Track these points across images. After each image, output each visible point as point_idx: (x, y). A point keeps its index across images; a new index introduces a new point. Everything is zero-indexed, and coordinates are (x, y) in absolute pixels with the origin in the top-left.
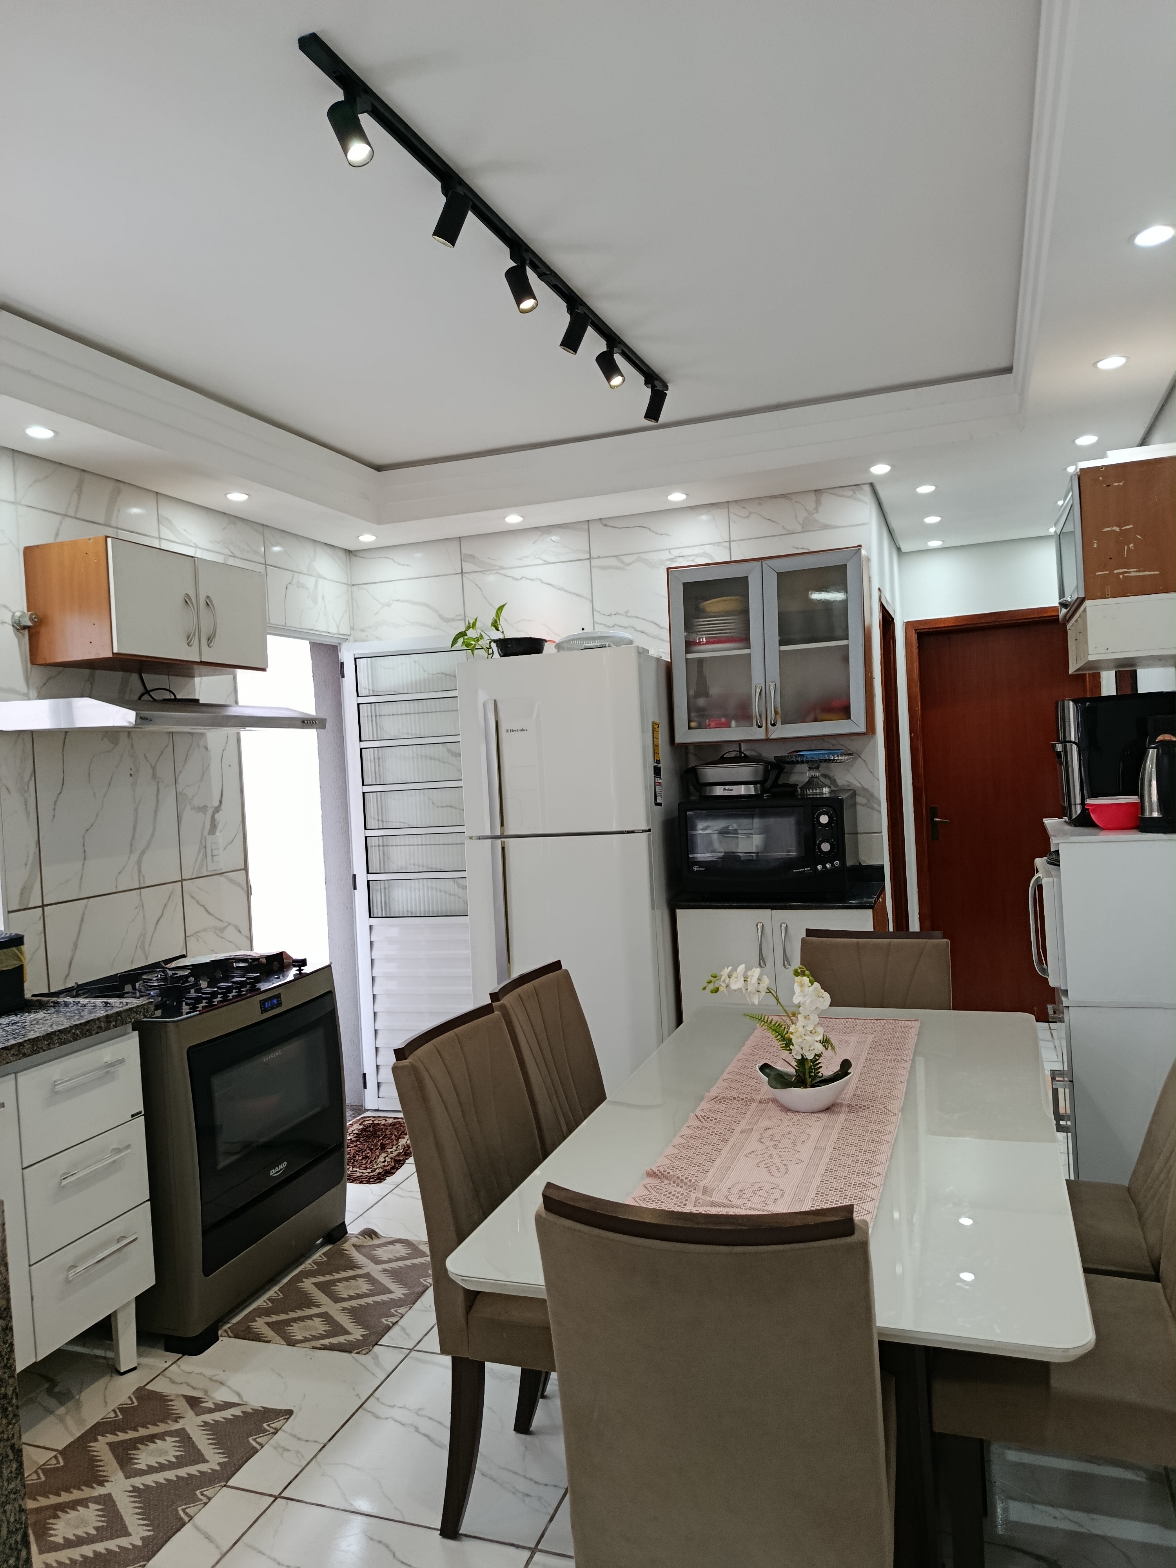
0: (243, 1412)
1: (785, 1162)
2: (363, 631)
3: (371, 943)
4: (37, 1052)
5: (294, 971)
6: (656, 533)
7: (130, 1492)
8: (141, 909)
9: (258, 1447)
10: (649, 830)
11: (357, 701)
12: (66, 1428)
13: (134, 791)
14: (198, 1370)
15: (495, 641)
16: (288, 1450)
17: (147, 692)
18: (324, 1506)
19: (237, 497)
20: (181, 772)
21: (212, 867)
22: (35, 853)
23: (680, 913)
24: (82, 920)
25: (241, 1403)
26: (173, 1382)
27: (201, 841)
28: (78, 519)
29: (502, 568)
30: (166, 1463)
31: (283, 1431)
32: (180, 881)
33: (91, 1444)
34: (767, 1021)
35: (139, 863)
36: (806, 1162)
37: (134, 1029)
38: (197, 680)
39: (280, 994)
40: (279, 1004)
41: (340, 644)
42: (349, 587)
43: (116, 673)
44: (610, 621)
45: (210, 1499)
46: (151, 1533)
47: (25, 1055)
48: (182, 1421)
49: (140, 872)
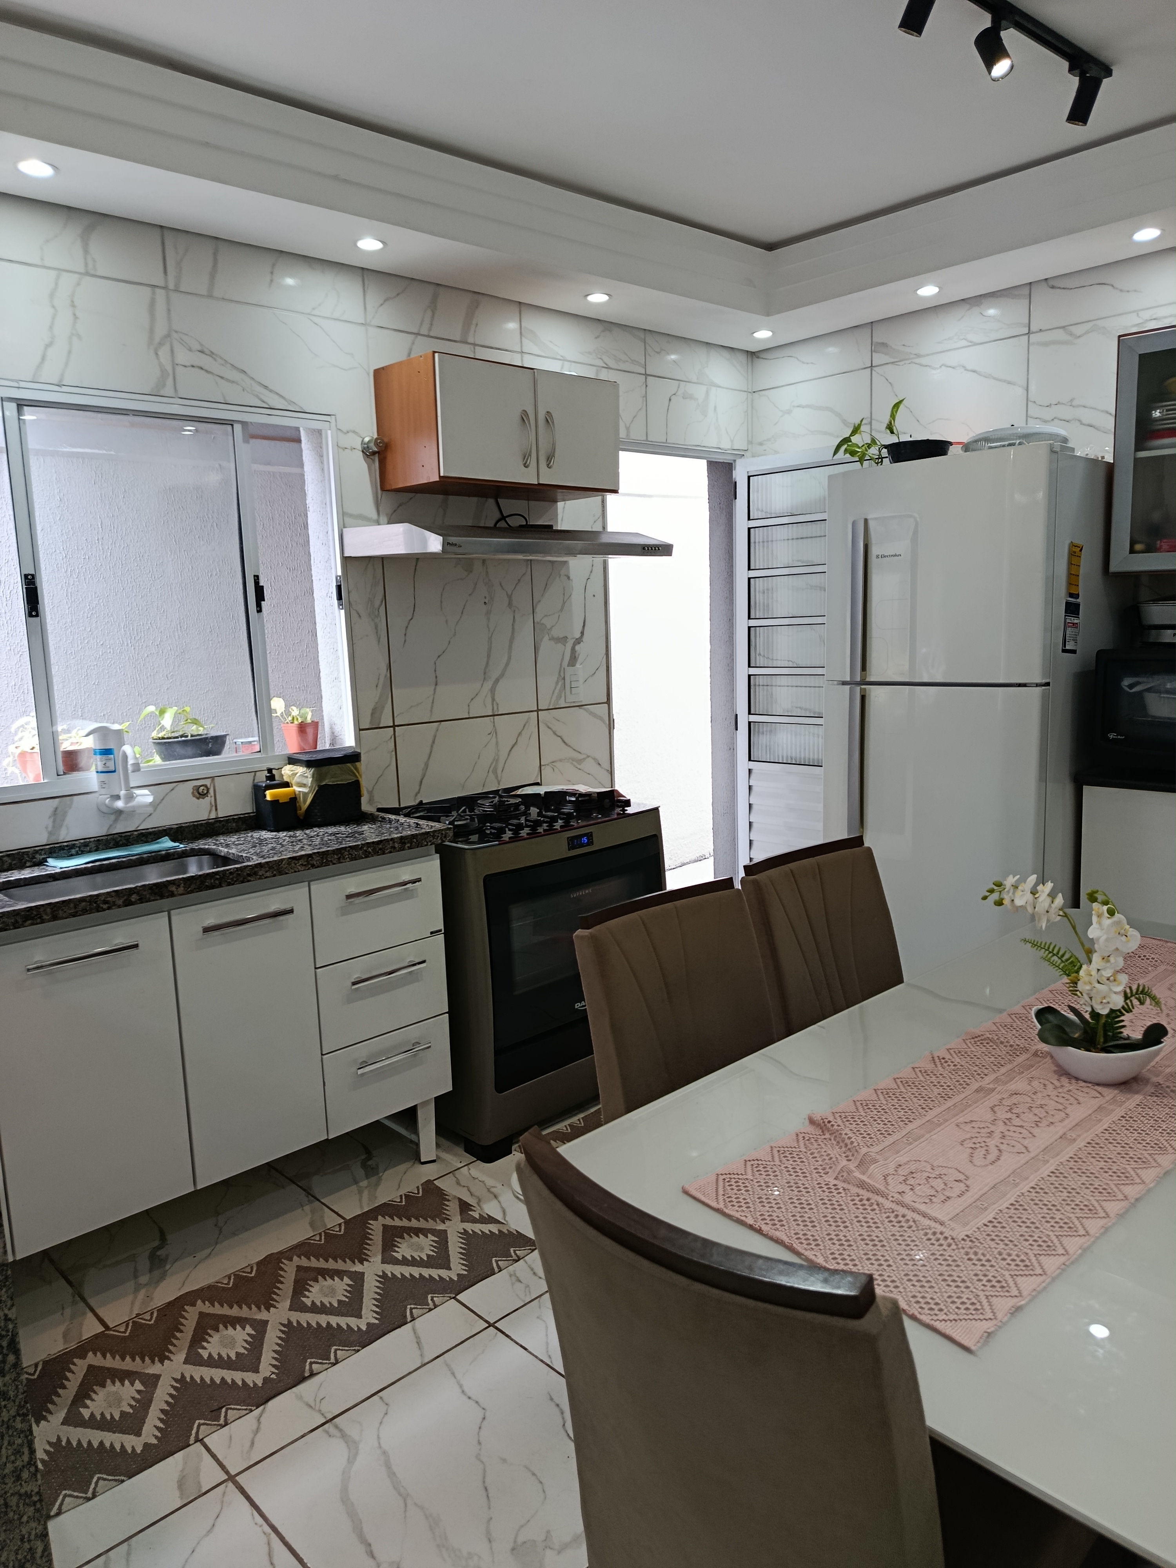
0: (500, 1231)
1: (1002, 1147)
2: (761, 444)
3: (750, 787)
4: (327, 864)
5: (618, 810)
6: (1121, 290)
7: (379, 1276)
8: (494, 734)
9: (496, 1270)
10: (1048, 684)
11: (748, 525)
12: (360, 1200)
13: (488, 619)
14: (482, 1177)
15: (886, 447)
16: (520, 1281)
17: (503, 518)
18: (526, 1349)
19: (598, 298)
20: (540, 601)
21: (571, 699)
22: (386, 676)
23: (1086, 789)
24: (434, 742)
25: (503, 1221)
26: (458, 1183)
27: (560, 672)
28: (432, 337)
29: (918, 356)
30: (418, 1259)
31: (525, 1261)
32: (535, 711)
33: (371, 1222)
34: (1058, 953)
35: (493, 691)
36: (1032, 1155)
37: (436, 852)
38: (560, 505)
39: (591, 832)
40: (590, 843)
41: (735, 461)
42: (749, 394)
43: (471, 498)
44: (1047, 414)
45: (436, 1306)
46: (377, 1322)
47: (313, 866)
48: (447, 1223)
49: (493, 700)
